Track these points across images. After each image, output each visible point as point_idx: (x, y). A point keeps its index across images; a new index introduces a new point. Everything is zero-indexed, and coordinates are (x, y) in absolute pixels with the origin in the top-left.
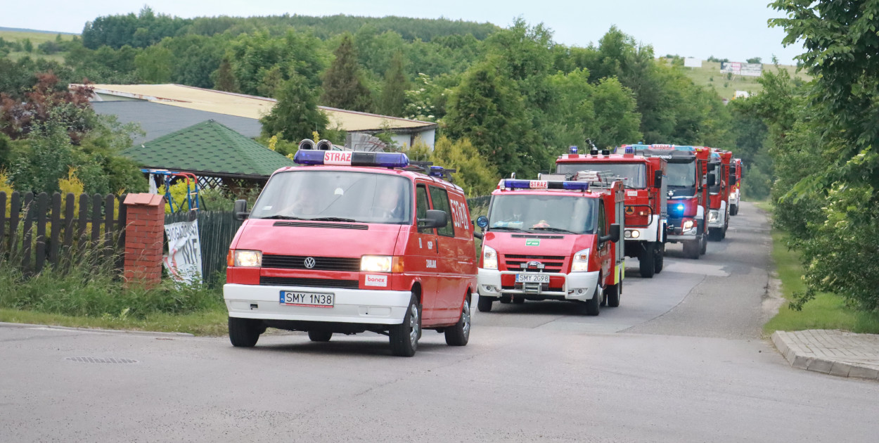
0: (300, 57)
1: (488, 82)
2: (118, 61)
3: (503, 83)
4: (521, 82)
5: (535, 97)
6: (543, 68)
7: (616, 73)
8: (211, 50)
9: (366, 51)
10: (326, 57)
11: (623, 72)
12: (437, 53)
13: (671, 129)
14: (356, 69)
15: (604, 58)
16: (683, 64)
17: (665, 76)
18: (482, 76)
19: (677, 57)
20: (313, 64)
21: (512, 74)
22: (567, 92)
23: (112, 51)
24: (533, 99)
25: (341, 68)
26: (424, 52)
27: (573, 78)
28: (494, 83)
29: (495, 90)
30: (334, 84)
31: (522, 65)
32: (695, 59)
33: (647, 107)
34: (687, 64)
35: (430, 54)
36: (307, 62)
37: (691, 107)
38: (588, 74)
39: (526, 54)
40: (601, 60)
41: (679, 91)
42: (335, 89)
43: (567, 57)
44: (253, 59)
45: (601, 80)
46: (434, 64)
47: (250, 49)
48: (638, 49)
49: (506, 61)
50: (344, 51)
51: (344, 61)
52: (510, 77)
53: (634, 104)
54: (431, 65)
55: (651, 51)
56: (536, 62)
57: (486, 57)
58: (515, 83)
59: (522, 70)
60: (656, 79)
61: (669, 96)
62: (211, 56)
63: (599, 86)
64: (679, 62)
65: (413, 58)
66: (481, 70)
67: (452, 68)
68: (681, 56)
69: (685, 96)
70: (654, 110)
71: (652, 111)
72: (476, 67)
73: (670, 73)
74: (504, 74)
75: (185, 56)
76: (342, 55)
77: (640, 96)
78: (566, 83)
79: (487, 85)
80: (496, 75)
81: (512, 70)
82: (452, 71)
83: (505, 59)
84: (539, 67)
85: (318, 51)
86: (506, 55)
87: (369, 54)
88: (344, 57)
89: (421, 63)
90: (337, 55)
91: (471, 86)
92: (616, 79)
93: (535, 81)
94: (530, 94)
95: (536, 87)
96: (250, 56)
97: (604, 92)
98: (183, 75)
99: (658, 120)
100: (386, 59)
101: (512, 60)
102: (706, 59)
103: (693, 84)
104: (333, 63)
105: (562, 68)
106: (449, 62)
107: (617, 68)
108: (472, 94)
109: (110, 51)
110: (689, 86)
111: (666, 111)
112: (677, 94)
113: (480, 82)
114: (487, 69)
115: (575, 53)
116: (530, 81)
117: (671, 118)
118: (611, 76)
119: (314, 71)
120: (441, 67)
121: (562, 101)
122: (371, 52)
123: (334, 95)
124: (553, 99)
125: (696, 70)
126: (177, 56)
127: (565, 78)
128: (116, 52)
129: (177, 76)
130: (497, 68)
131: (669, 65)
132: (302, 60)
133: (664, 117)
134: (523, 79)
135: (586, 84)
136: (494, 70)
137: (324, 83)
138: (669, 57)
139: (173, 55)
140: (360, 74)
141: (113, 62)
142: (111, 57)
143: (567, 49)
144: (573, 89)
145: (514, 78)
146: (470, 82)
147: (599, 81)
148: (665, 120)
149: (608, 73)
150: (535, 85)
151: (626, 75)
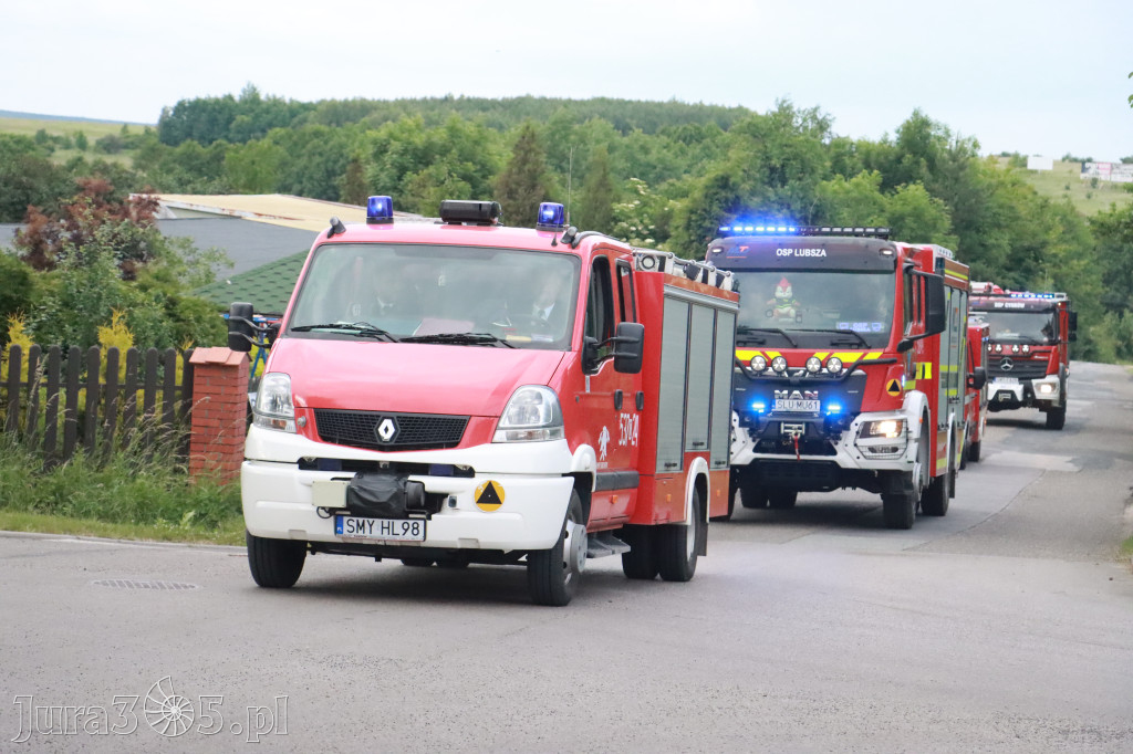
0: (465, 157)
1: (732, 190)
2: (208, 162)
3: (753, 193)
4: (780, 190)
5: (800, 212)
6: (813, 171)
7: (921, 178)
8: (342, 146)
9: (561, 148)
10: (501, 154)
11: (931, 177)
12: (665, 151)
13: (1003, 260)
14: (543, 172)
15: (903, 156)
16: (1025, 165)
17: (994, 181)
18: (723, 182)
19: (1016, 156)
20: (483, 166)
21: (766, 180)
22: (848, 206)
23: (199, 149)
24: (798, 216)
25: (520, 171)
26: (645, 150)
27: (857, 185)
28: (740, 193)
29: (742, 202)
30: (511, 194)
31: (783, 166)
32: (1042, 158)
33: (968, 227)
34: (1031, 166)
35: (654, 151)
36: (474, 163)
37: (1032, 227)
38: (880, 179)
39: (788, 150)
40: (899, 160)
41: (1014, 203)
42: (511, 202)
43: (851, 155)
44: (400, 160)
45: (899, 188)
46: (660, 166)
47: (396, 146)
48: (954, 144)
49: (759, 161)
50: (525, 146)
51: (525, 161)
52: (764, 183)
53: (947, 223)
54: (655, 167)
55: (976, 145)
56: (802, 161)
57: (730, 154)
58: (770, 192)
59: (783, 173)
60: (979, 187)
61: (1001, 211)
62: (342, 155)
63: (896, 196)
64: (1019, 161)
65: (631, 158)
66: (721, 173)
67: (685, 172)
68: (1022, 153)
69: (1023, 211)
70: (978, 231)
71: (974, 232)
72: (714, 169)
73: (1002, 178)
74: (755, 180)
75: (303, 155)
76: (522, 153)
77: (957, 210)
78: (848, 192)
79: (731, 196)
80: (744, 181)
81: (767, 173)
82: (685, 176)
83: (757, 157)
84: (806, 169)
85: (492, 148)
86: (759, 151)
87: (567, 151)
88: (526, 154)
89: (640, 165)
90: (514, 153)
91: (706, 196)
92: (921, 187)
93: (802, 189)
94: (793, 208)
95: (802, 199)
96: (394, 156)
97: (904, 204)
98: (301, 182)
99: (983, 245)
100: (590, 159)
101: (768, 158)
102: (1060, 158)
103: (1035, 193)
104: (510, 163)
105: (842, 171)
106: (682, 163)
107: (924, 170)
108: (708, 209)
109: (197, 149)
110: (1030, 196)
111: (995, 233)
112: (1012, 208)
113: (719, 190)
114: (729, 173)
115: (863, 150)
116: (793, 189)
117: (1002, 242)
118: (914, 183)
119: (484, 177)
120: (668, 170)
121: (840, 219)
122: (569, 149)
123: (510, 209)
124: (828, 215)
125: (1044, 175)
126: (291, 155)
127: (847, 185)
128: (205, 150)
129: (291, 185)
130: (744, 171)
131: (1002, 165)
132: (467, 160)
133: (993, 241)
134: (783, 186)
135: (877, 194)
136: (741, 173)
137: (495, 192)
138: (1005, 155)
139: (287, 154)
140: (549, 180)
141: (202, 164)
142: (197, 157)
143: (852, 144)
144: (858, 201)
145: (772, 186)
146: (705, 192)
147: (895, 190)
148: (994, 245)
149: (909, 178)
150: (801, 195)
151: (935, 181)
